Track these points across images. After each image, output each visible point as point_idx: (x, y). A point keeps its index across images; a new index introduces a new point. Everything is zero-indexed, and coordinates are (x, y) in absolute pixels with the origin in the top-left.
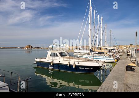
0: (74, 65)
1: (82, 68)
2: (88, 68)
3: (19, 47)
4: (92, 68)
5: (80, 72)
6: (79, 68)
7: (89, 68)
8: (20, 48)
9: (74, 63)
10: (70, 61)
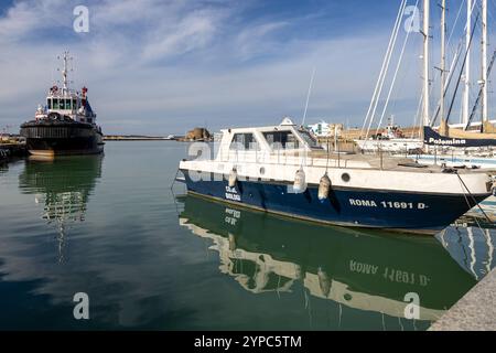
0: (325, 183)
1: (366, 203)
2: (397, 205)
3: (170, 136)
4: (421, 206)
5: (356, 224)
6: (352, 202)
7: (404, 205)
8: (172, 139)
9: (326, 177)
10: (306, 169)
